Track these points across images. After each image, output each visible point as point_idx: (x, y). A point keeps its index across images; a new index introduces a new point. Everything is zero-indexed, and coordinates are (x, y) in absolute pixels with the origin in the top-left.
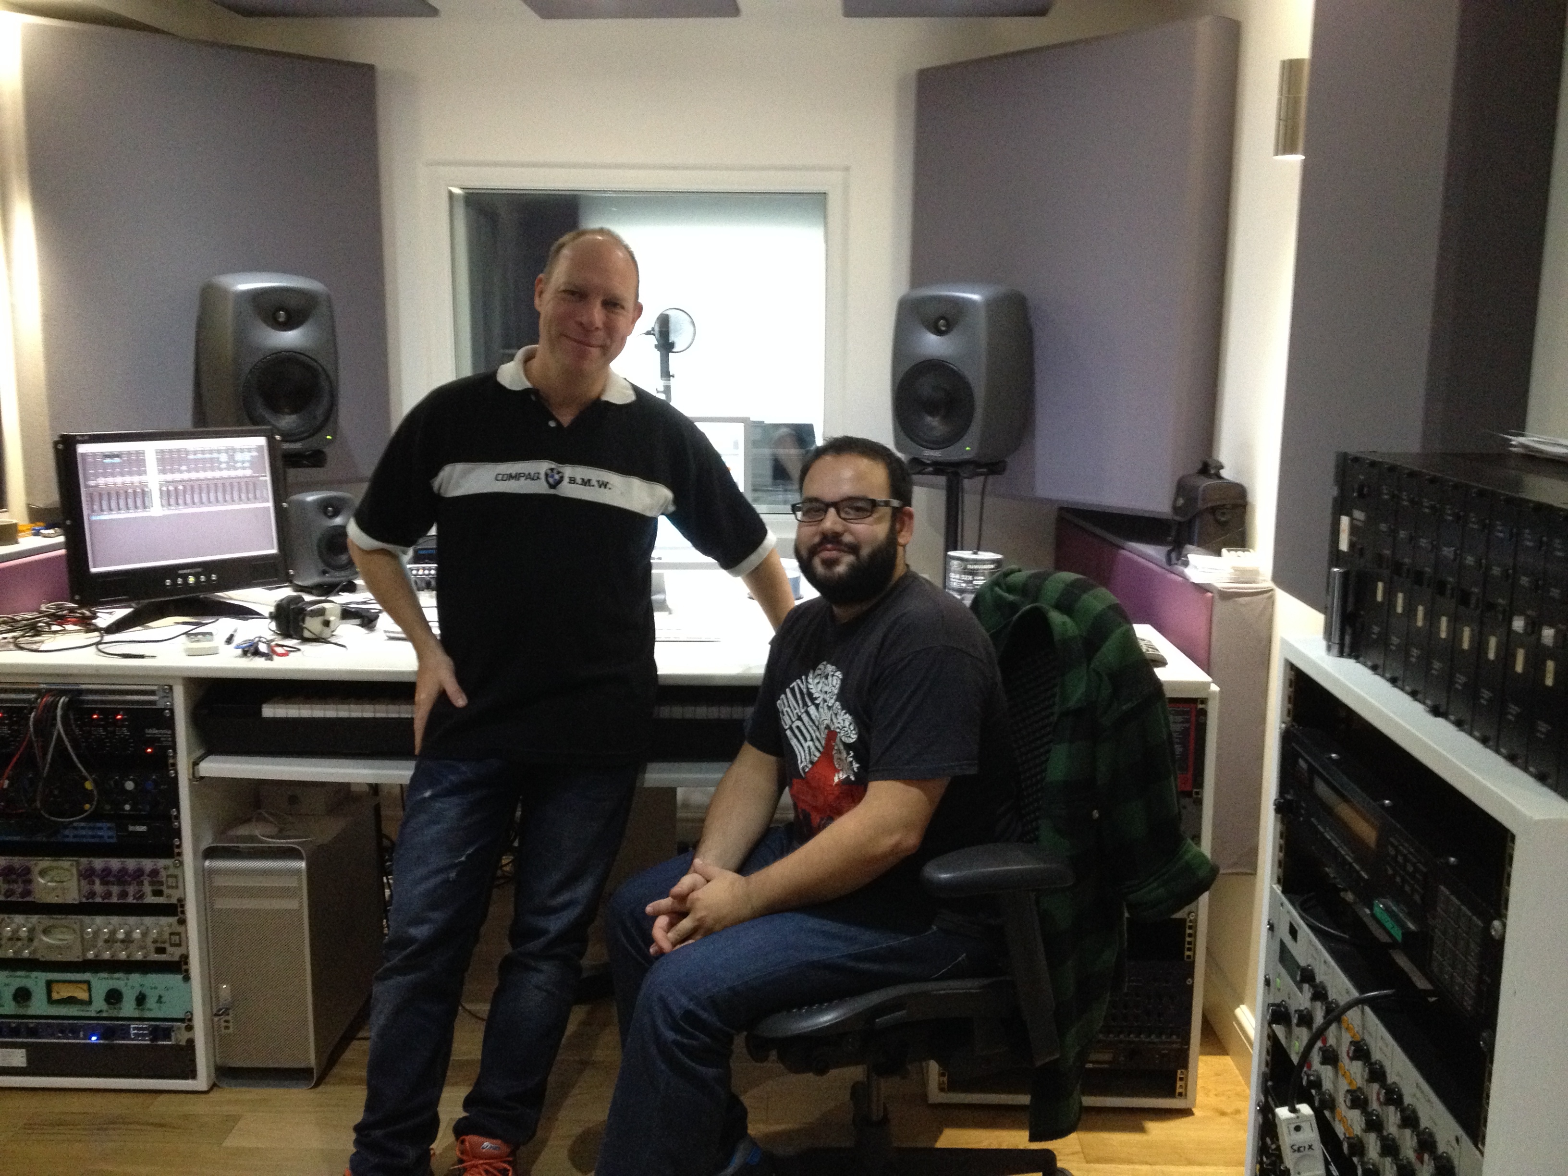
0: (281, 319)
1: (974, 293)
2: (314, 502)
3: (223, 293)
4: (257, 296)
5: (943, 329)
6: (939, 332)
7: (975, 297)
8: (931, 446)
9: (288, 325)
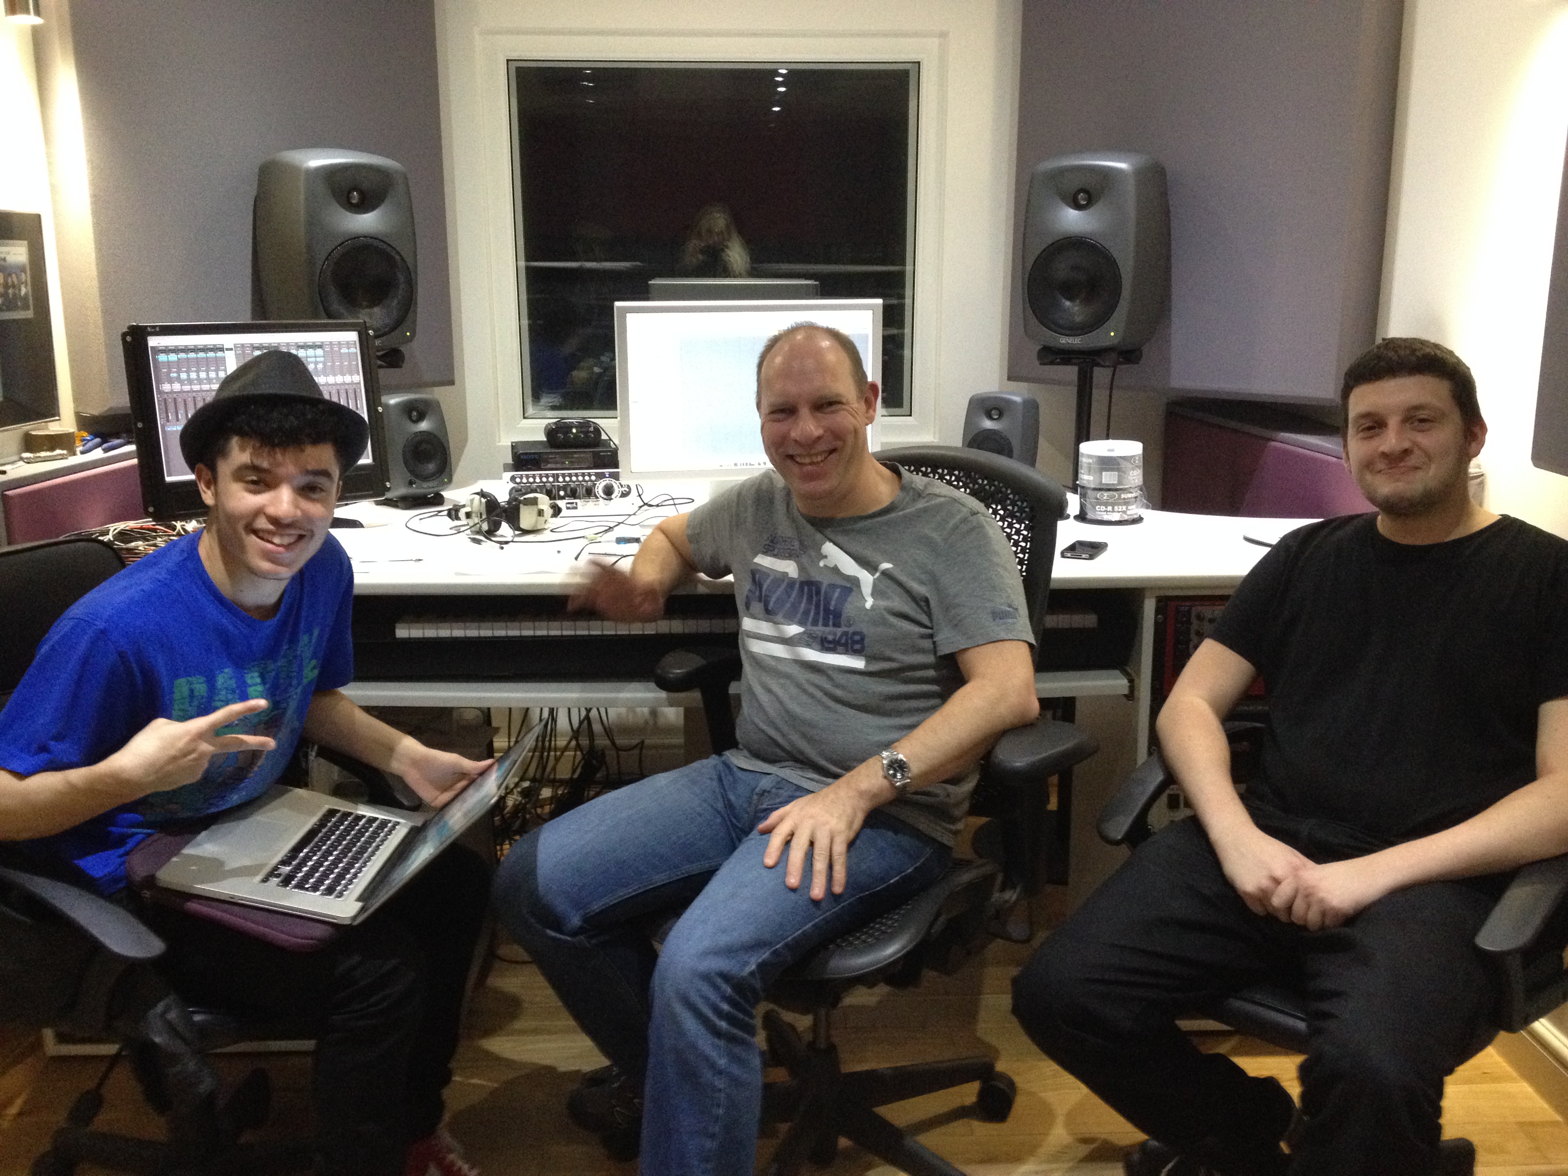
0: (354, 201)
1: (1120, 161)
2: (398, 405)
3: (294, 170)
4: (331, 173)
5: (1084, 203)
6: (1078, 207)
7: (1122, 165)
8: (1068, 332)
9: (364, 206)
